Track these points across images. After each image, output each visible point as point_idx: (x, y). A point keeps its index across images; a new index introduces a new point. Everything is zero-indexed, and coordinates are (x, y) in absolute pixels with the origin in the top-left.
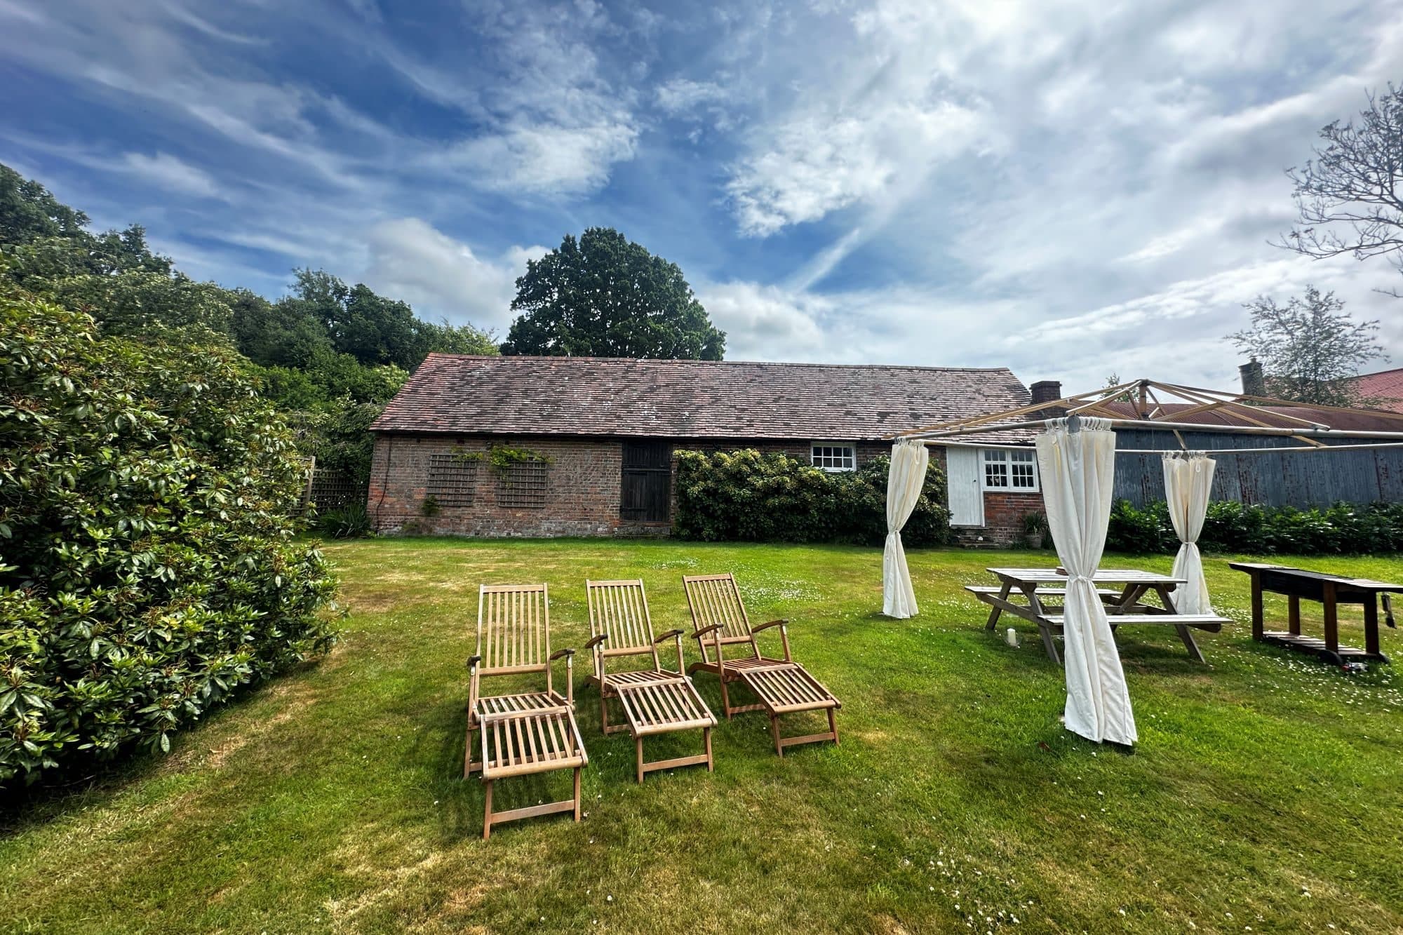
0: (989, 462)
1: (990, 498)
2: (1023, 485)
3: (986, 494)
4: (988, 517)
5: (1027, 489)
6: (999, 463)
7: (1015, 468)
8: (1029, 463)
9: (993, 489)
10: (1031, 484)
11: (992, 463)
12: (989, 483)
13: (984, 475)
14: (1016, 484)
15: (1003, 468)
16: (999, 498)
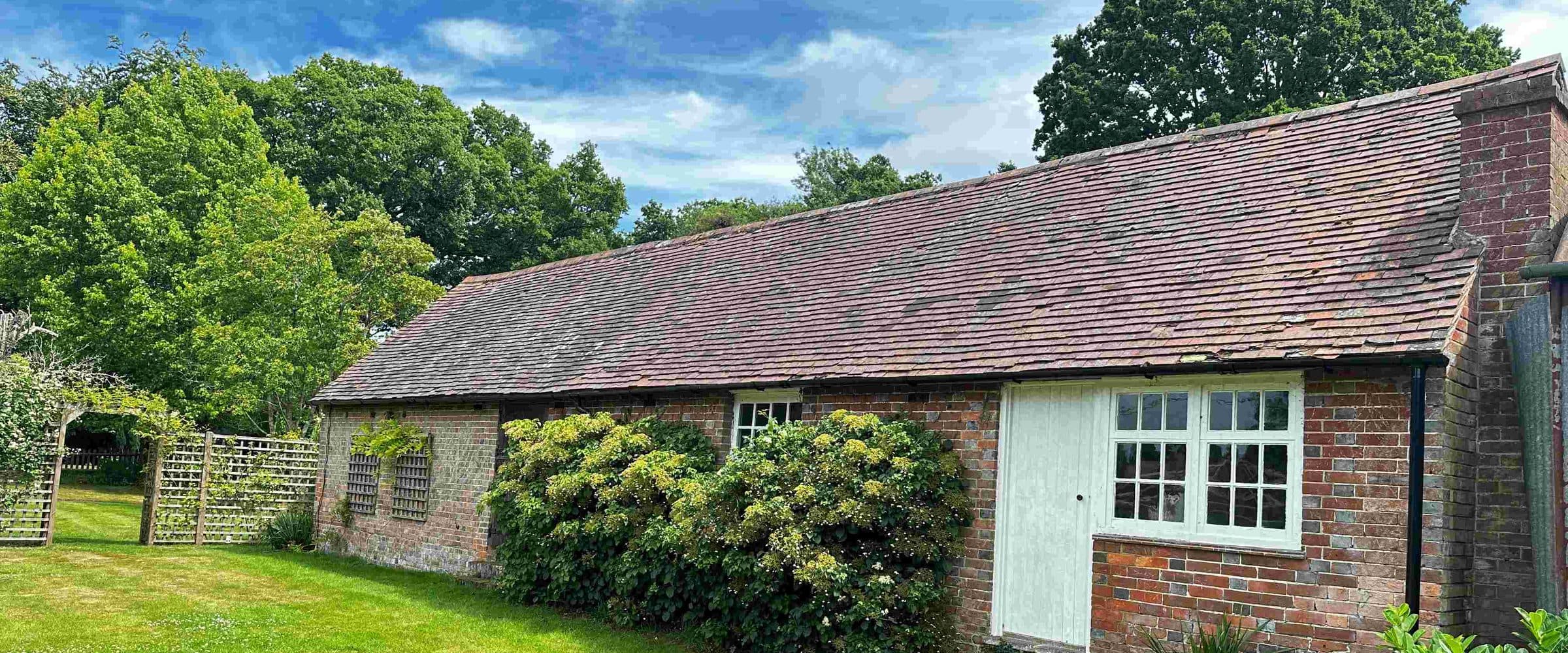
0: (1127, 436)
1: (1112, 558)
2: (1246, 518)
3: (1103, 544)
4: (1101, 623)
5: (1258, 537)
6: (1163, 437)
7: (1218, 454)
8: (1275, 437)
9: (1135, 528)
10: (1276, 519)
11: (1139, 437)
12: (1123, 510)
13: (1105, 481)
14: (1217, 514)
15: (1177, 454)
16: (1142, 562)
